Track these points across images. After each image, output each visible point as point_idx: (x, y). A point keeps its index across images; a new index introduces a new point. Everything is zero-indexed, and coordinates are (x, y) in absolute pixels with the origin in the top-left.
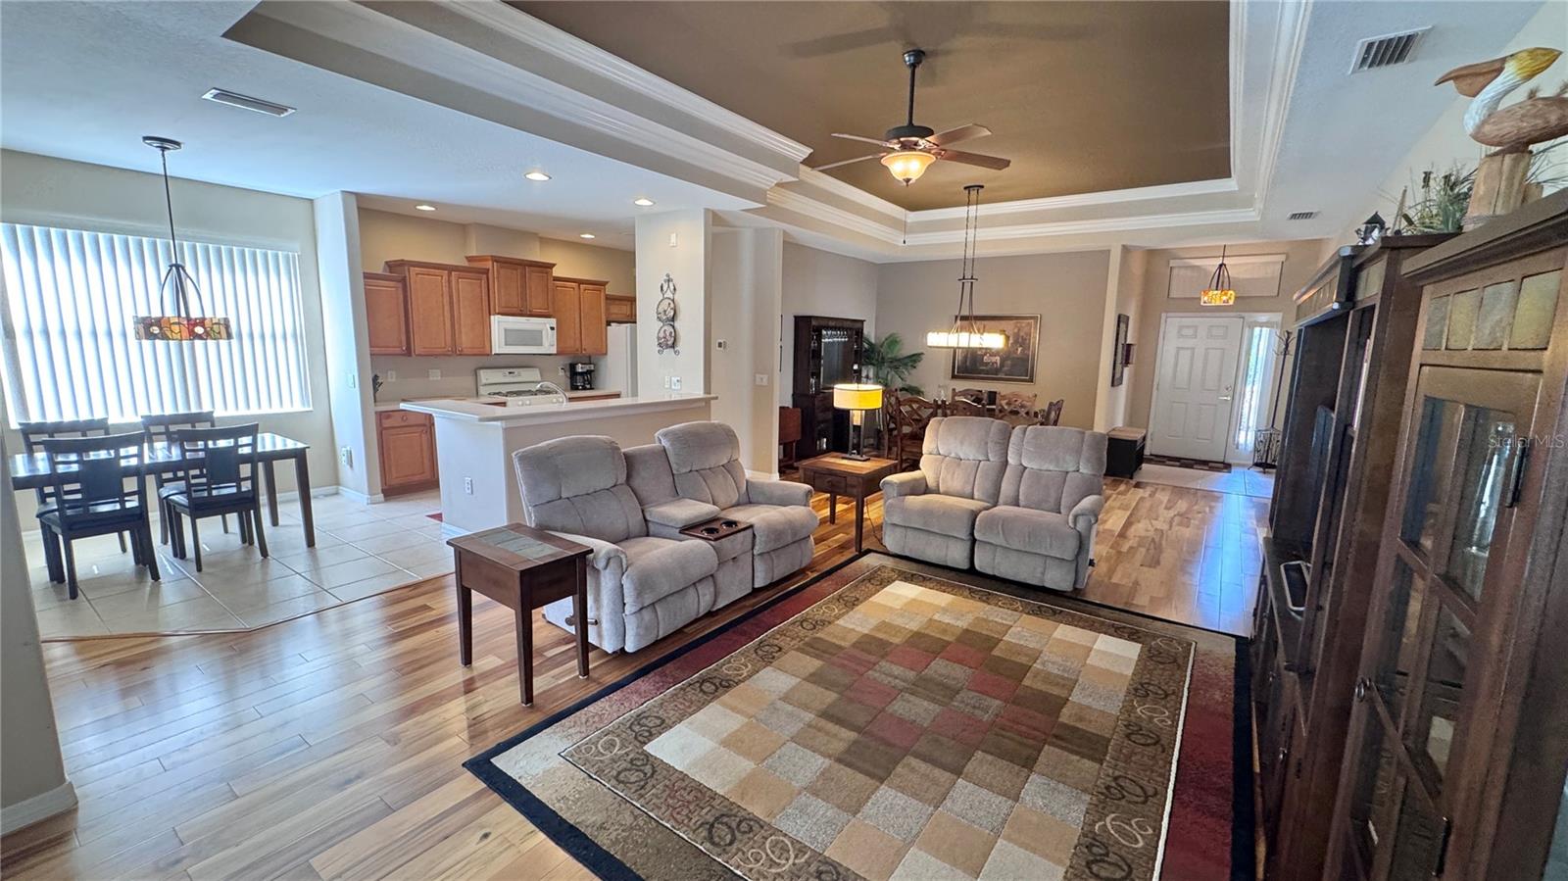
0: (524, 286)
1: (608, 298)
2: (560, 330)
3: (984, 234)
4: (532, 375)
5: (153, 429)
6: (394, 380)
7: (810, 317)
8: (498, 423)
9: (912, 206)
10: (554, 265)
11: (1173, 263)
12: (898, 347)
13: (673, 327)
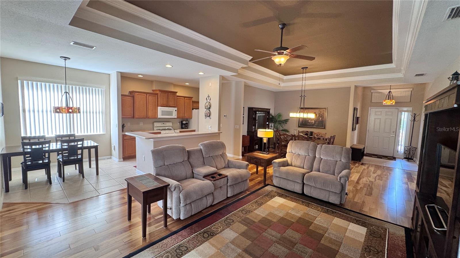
0: (168, 98)
1: (193, 102)
2: (178, 111)
3: (308, 82)
4: (170, 124)
5: (58, 139)
6: (129, 125)
7: (253, 108)
8: (152, 140)
9: (285, 74)
10: (177, 92)
11: (372, 91)
12: (281, 117)
13: (210, 111)
